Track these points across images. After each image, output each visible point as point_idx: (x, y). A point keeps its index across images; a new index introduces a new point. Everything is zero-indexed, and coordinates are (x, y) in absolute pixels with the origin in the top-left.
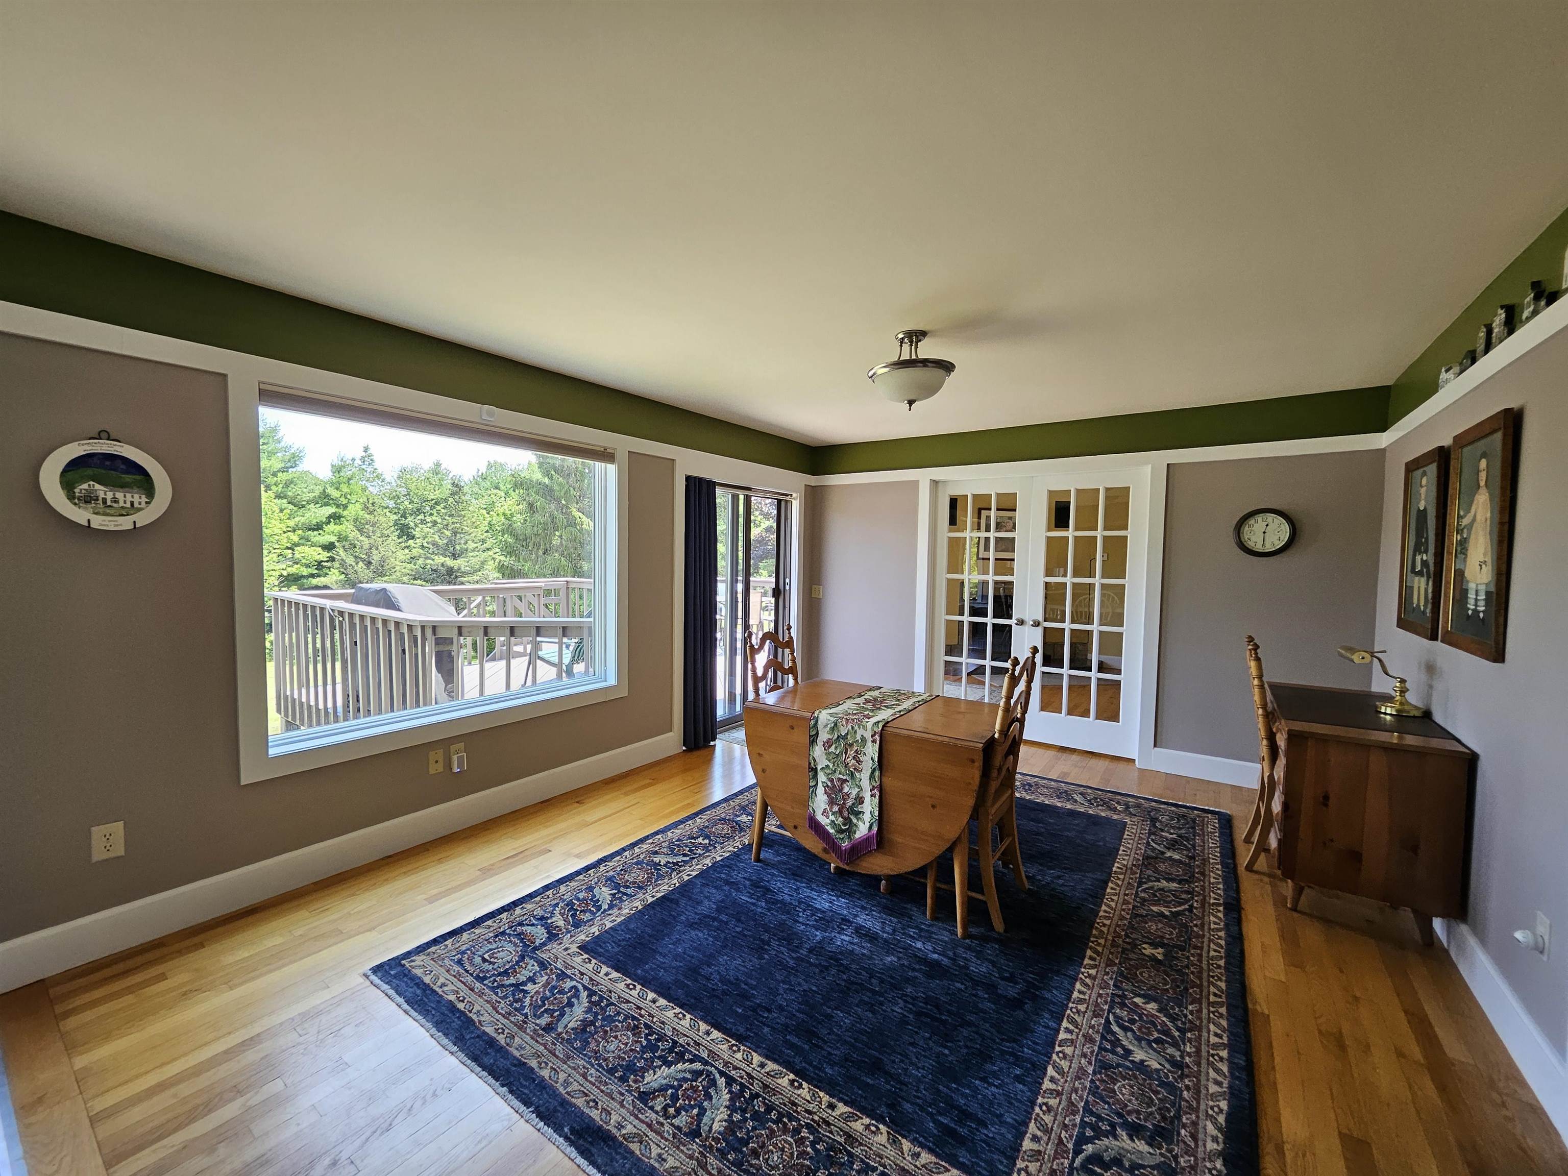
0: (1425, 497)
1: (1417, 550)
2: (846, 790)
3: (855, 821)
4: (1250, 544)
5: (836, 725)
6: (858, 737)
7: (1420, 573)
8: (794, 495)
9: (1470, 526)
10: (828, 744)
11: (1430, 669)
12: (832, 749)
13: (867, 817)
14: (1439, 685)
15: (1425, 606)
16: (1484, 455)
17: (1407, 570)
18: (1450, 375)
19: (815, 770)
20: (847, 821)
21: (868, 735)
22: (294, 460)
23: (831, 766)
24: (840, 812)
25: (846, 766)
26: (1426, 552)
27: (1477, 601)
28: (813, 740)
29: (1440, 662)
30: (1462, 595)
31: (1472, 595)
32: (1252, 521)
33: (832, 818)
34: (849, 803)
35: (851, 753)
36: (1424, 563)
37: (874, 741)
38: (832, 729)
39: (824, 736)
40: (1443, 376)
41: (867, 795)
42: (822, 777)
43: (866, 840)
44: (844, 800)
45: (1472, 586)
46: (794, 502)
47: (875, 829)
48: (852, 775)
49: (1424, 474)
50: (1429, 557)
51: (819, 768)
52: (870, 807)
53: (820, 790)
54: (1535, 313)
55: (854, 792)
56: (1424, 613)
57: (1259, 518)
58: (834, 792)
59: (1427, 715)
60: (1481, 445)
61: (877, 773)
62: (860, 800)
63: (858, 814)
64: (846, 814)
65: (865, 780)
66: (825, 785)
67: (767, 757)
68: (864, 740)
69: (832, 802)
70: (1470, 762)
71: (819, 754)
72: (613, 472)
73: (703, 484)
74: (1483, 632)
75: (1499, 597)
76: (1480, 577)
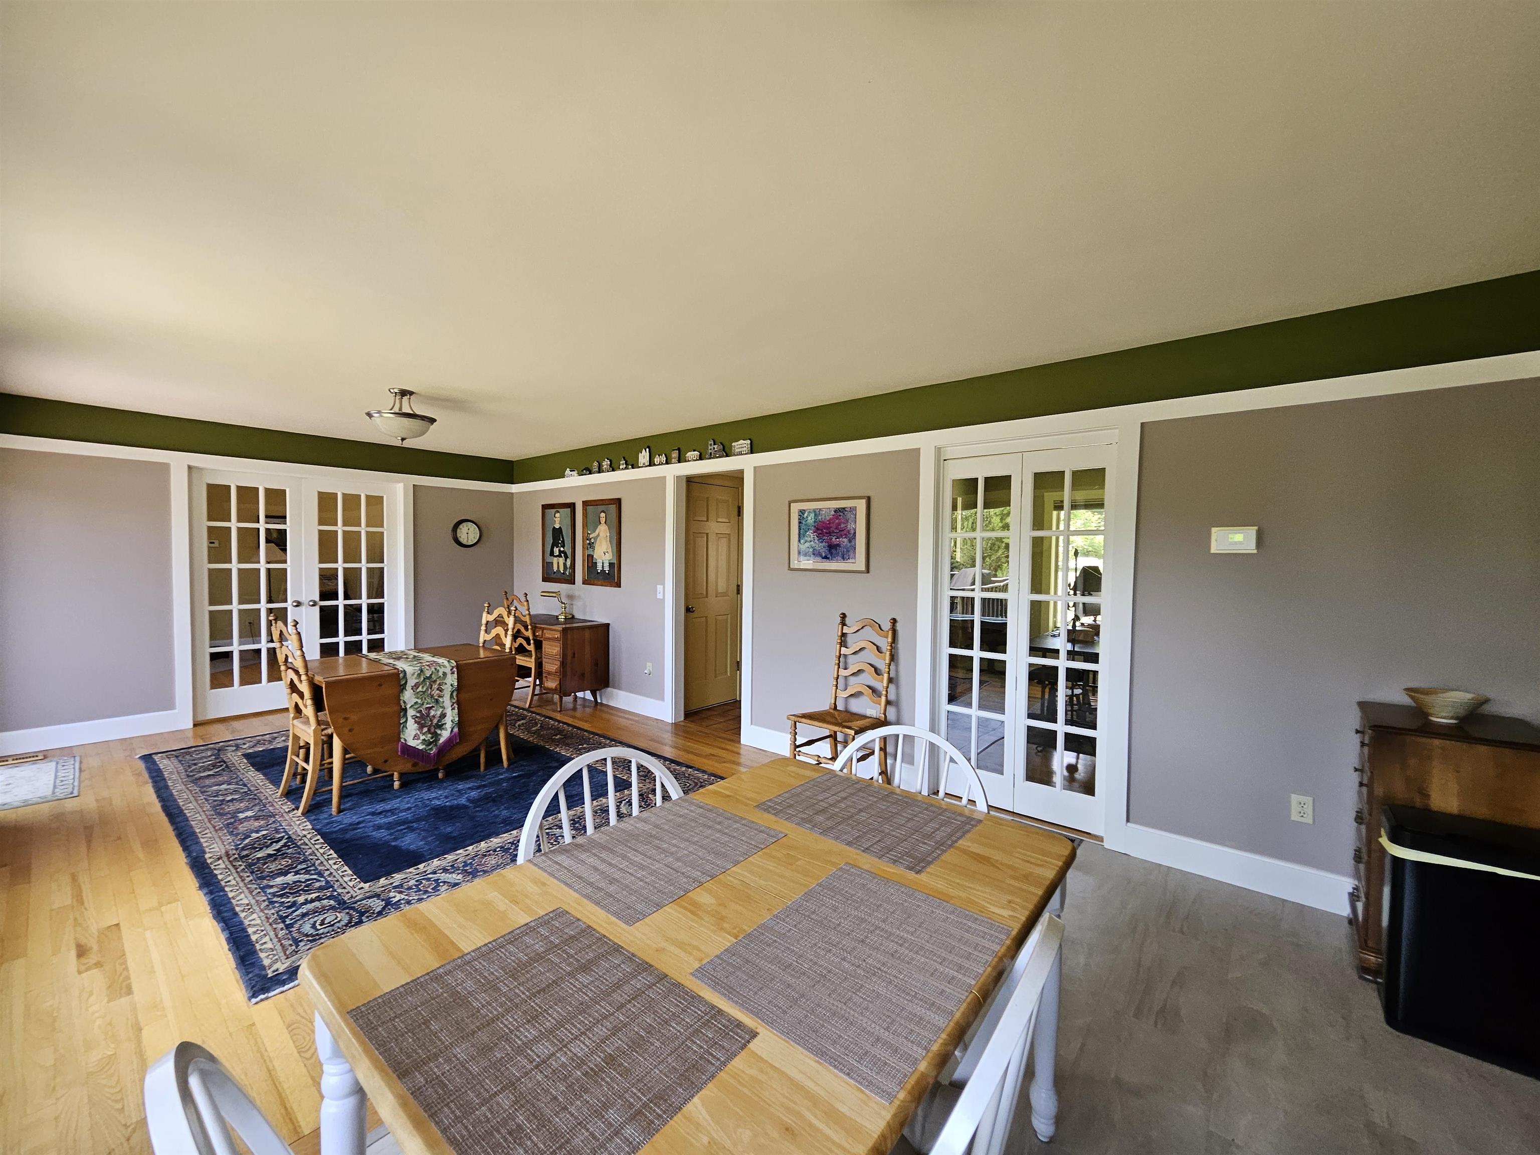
0: (559, 522)
2: (432, 713)
3: (439, 732)
4: (461, 540)
5: (422, 671)
6: (441, 674)
9: (595, 537)
10: (416, 686)
12: (420, 689)
13: (449, 725)
14: (582, 604)
15: (565, 570)
16: (603, 512)
17: (547, 555)
18: (573, 473)
19: (405, 710)
20: (434, 735)
21: (448, 670)
23: (419, 701)
24: (429, 730)
25: (432, 696)
26: (563, 547)
27: (602, 567)
28: (403, 688)
29: (578, 594)
31: (598, 564)
32: (461, 526)
33: (422, 737)
34: (435, 721)
35: (435, 686)
37: (453, 673)
38: (419, 675)
39: (412, 682)
40: (568, 471)
41: (449, 711)
42: (411, 712)
43: (450, 740)
44: (431, 721)
45: (598, 561)
47: (456, 730)
48: (437, 701)
49: (558, 512)
51: (408, 707)
52: (451, 716)
53: (410, 722)
54: (625, 469)
55: (439, 713)
56: (563, 574)
57: (465, 524)
58: (423, 719)
59: (573, 617)
61: (455, 694)
62: (443, 716)
63: (440, 726)
64: (432, 730)
65: (447, 701)
66: (414, 717)
67: (354, 717)
68: (445, 674)
69: (421, 727)
70: (608, 625)
71: (408, 696)
74: (608, 578)
75: (617, 565)
76: (604, 558)
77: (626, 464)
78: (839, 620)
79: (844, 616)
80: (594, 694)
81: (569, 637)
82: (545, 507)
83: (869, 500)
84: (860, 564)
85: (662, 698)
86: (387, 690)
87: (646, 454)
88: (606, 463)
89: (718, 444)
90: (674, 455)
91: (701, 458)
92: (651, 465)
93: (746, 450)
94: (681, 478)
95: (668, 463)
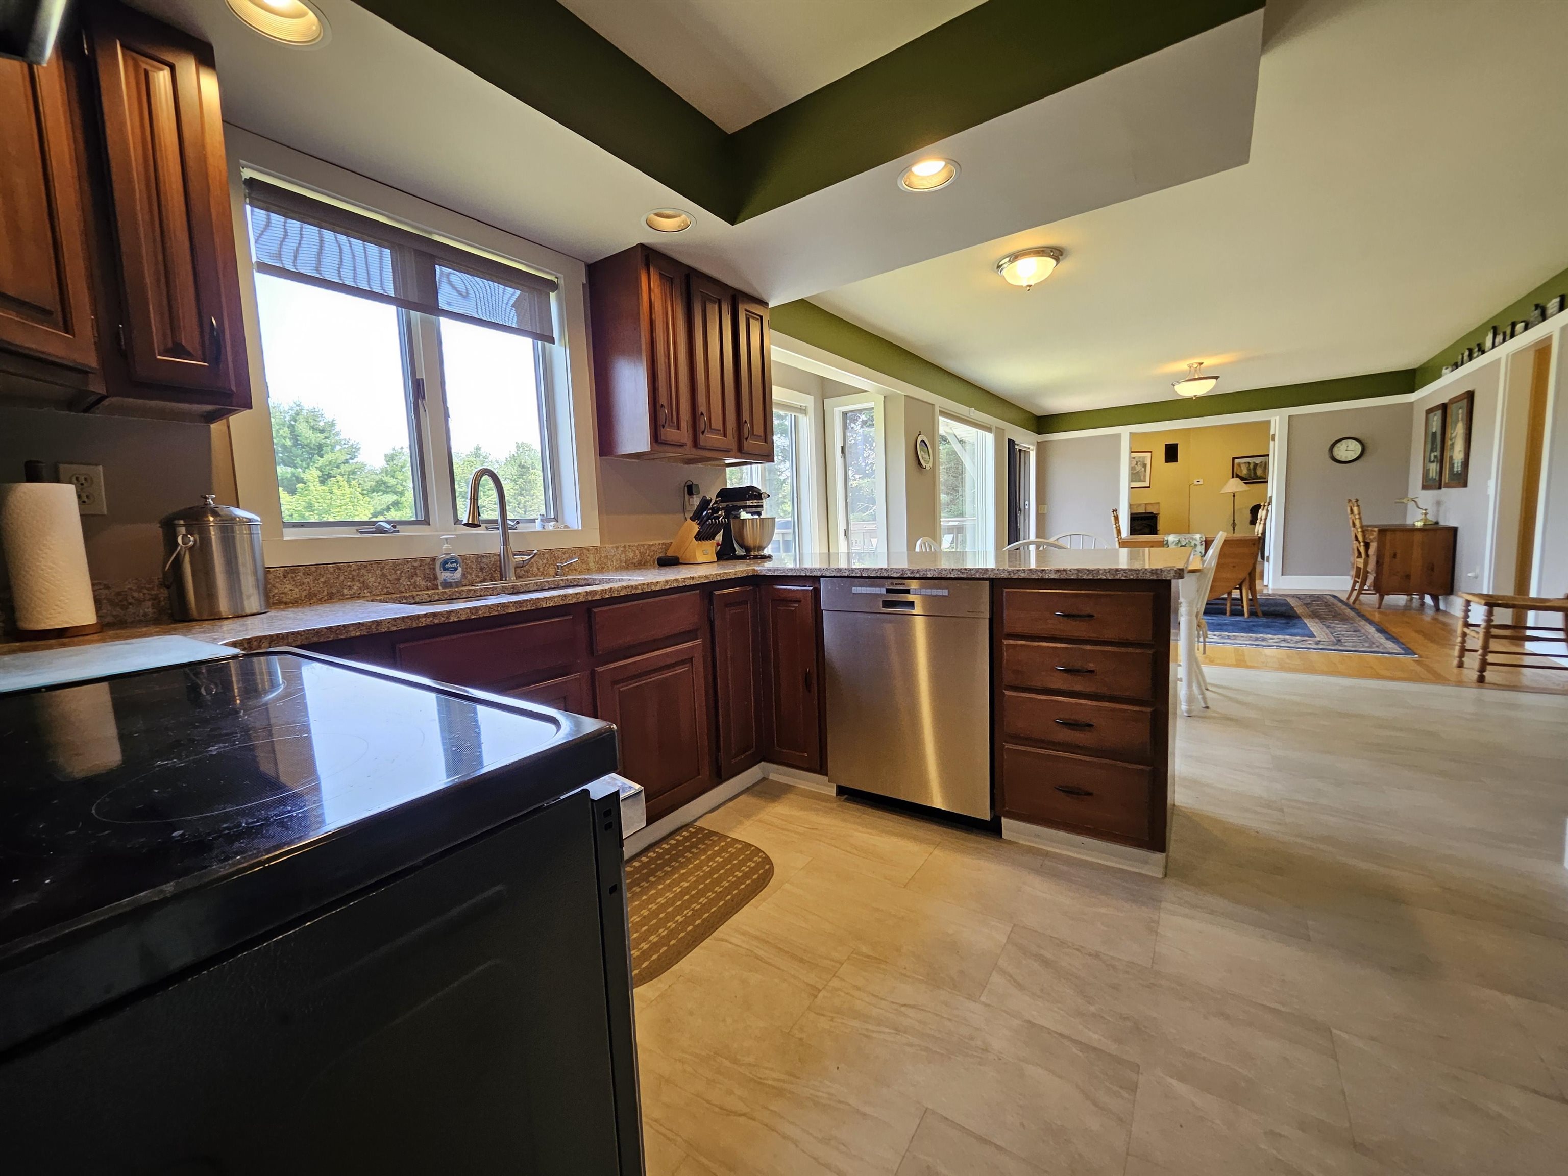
0: (1436, 425)
1: (1432, 451)
4: (1338, 458)
7: (1433, 462)
8: (1031, 447)
9: (1455, 437)
11: (1438, 503)
14: (1442, 508)
15: (1436, 476)
16: (1461, 407)
17: (1427, 460)
18: (1447, 371)
22: (353, 451)
26: (1436, 451)
27: (1458, 467)
29: (1442, 499)
30: (1452, 465)
31: (1456, 465)
32: (1339, 445)
36: (1435, 457)
40: (1445, 370)
45: (1455, 462)
46: (1031, 452)
49: (1435, 415)
50: (1438, 453)
54: (1478, 356)
56: (1435, 479)
57: (1344, 442)
59: (1434, 522)
60: (1460, 404)
70: (1455, 530)
72: (990, 438)
73: (1011, 443)
74: (1461, 479)
75: (1466, 463)
76: (1458, 455)
77: (1479, 350)
80: (1436, 599)
81: (1388, 537)
82: (1429, 411)
87: (1490, 336)
88: (1467, 353)
89: (1536, 309)
90: (1508, 332)
91: (1526, 328)
92: (1494, 346)
93: (1556, 309)
94: (1516, 356)
95: (1504, 341)
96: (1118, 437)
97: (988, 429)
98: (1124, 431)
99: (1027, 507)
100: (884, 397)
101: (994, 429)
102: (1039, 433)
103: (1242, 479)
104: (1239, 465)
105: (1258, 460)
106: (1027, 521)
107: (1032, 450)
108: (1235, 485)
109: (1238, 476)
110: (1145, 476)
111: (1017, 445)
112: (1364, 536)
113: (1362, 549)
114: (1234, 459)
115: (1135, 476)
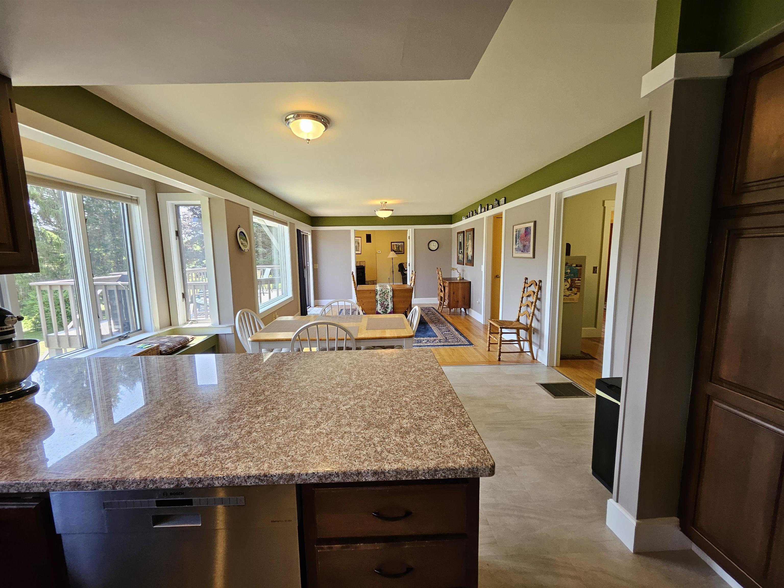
0: (461, 239)
1: (460, 249)
2: (385, 303)
4: (431, 248)
6: (387, 292)
7: (461, 254)
8: (309, 233)
9: (468, 245)
10: (380, 294)
11: (463, 271)
12: (381, 295)
13: (390, 308)
14: (465, 273)
15: (462, 260)
17: (458, 253)
18: (464, 218)
19: (377, 301)
20: (386, 310)
23: (381, 299)
25: (385, 298)
27: (470, 258)
28: (376, 294)
29: (465, 269)
33: (382, 310)
34: (386, 306)
35: (386, 295)
36: (461, 252)
37: (391, 292)
38: (381, 291)
39: (379, 293)
41: (390, 304)
42: (379, 302)
43: (390, 313)
45: (469, 255)
47: (392, 310)
48: (386, 300)
49: (461, 235)
50: (462, 250)
53: (379, 305)
54: (475, 215)
55: (387, 304)
57: (432, 242)
58: (382, 305)
59: (463, 278)
60: (469, 233)
61: (392, 298)
62: (388, 305)
63: (388, 308)
64: (385, 308)
65: (389, 300)
66: (380, 304)
67: (364, 301)
68: (389, 292)
69: (382, 307)
70: (470, 282)
71: (378, 297)
72: (286, 229)
73: (299, 231)
74: (471, 262)
75: (473, 257)
76: (470, 254)
77: (476, 213)
78: (524, 281)
79: (526, 279)
80: (465, 310)
81: (452, 285)
82: (458, 233)
83: (535, 223)
84: (531, 255)
85: (481, 314)
86: (372, 295)
87: (480, 208)
88: (471, 213)
89: (496, 201)
90: (486, 208)
91: (493, 208)
92: (481, 212)
93: (503, 202)
94: (488, 218)
95: (485, 211)
96: (349, 231)
97: (285, 223)
98: (352, 229)
99: (308, 265)
100: (209, 198)
101: (288, 223)
102: (312, 225)
103: (395, 252)
104: (393, 245)
105: (400, 244)
106: (309, 273)
107: (309, 235)
108: (392, 255)
109: (393, 251)
110: (359, 249)
111: (302, 232)
112: (443, 284)
113: (443, 289)
114: (391, 243)
115: (357, 249)
